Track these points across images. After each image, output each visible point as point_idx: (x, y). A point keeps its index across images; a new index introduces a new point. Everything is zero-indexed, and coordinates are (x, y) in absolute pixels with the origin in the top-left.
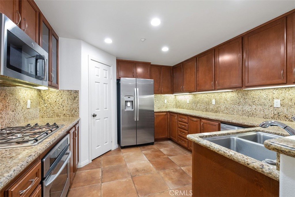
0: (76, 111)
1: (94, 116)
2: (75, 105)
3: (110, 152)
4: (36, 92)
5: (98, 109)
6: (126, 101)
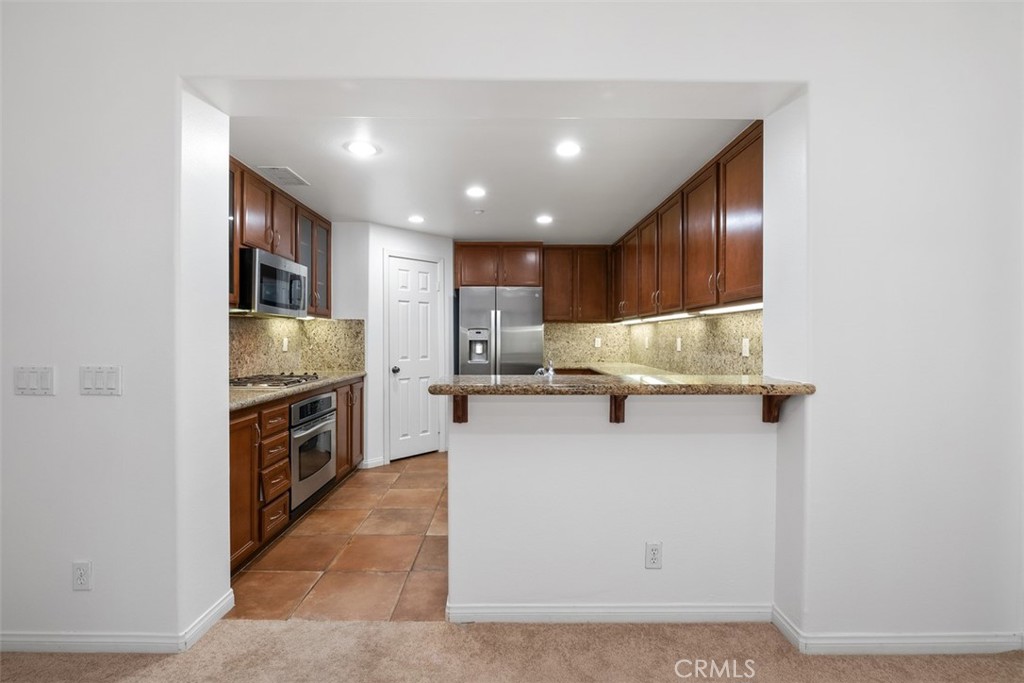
0: (358, 360)
1: (396, 371)
2: (357, 349)
3: (434, 455)
4: (296, 325)
5: (406, 358)
6: (471, 341)
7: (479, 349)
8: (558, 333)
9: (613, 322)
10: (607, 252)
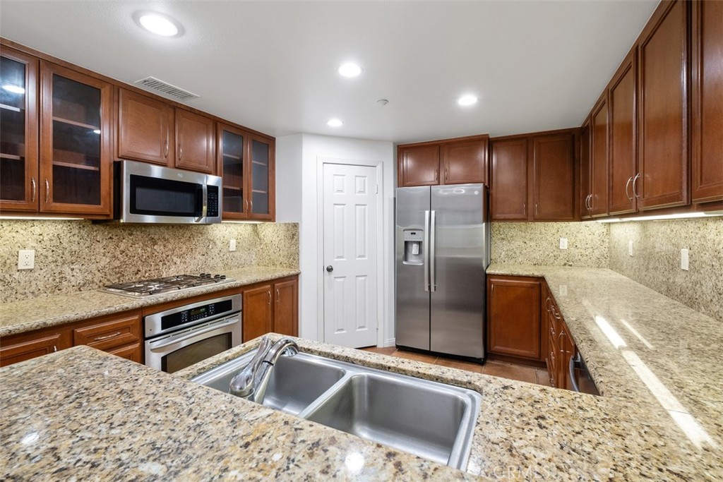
0: (294, 259)
1: (330, 270)
2: (293, 249)
5: (340, 258)
6: (406, 243)
7: (414, 249)
8: (513, 232)
9: (582, 220)
10: (573, 136)
